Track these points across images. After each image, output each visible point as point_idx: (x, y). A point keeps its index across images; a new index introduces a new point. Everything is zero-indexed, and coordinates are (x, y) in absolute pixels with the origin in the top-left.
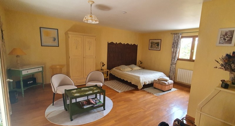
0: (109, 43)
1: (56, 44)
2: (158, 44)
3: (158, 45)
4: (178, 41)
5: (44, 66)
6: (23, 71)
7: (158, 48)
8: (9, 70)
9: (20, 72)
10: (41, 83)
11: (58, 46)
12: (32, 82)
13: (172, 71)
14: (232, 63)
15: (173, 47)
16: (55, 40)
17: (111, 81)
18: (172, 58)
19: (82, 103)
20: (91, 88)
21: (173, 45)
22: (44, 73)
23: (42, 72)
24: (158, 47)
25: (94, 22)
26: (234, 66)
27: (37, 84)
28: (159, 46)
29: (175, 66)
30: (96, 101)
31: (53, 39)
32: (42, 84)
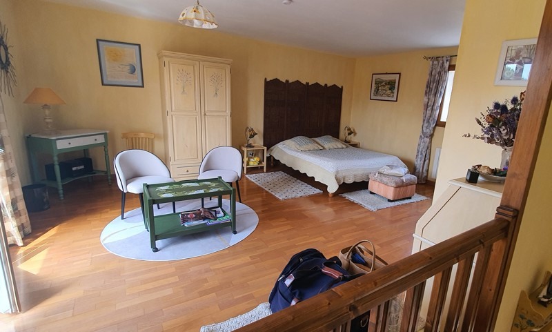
0: (268, 80)
1: (137, 81)
2: (391, 85)
3: (392, 88)
4: (440, 76)
5: (107, 132)
6: (57, 142)
7: (392, 95)
8: (28, 137)
9: (51, 143)
10: (103, 171)
11: (141, 85)
12: (82, 167)
13: (422, 154)
14: (503, 125)
15: (426, 93)
16: (133, 70)
17: (270, 173)
18: (424, 120)
19: (183, 215)
20: (206, 183)
21: (427, 87)
22: (109, 148)
23: (105, 145)
24: (392, 93)
25: (206, 26)
26: (506, 131)
27: (94, 173)
28: (395, 91)
29: (431, 142)
30: (216, 214)
31: (128, 68)
32: (106, 172)
